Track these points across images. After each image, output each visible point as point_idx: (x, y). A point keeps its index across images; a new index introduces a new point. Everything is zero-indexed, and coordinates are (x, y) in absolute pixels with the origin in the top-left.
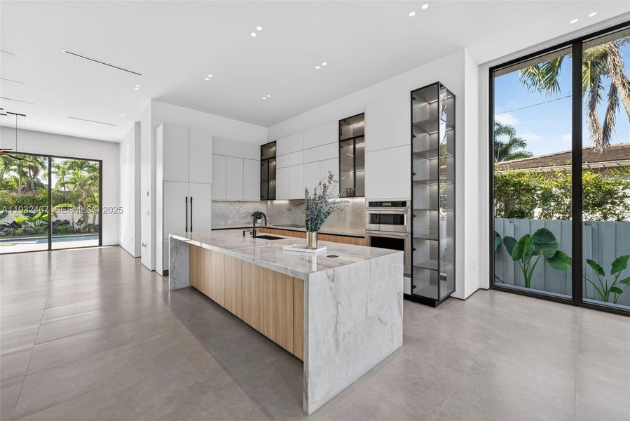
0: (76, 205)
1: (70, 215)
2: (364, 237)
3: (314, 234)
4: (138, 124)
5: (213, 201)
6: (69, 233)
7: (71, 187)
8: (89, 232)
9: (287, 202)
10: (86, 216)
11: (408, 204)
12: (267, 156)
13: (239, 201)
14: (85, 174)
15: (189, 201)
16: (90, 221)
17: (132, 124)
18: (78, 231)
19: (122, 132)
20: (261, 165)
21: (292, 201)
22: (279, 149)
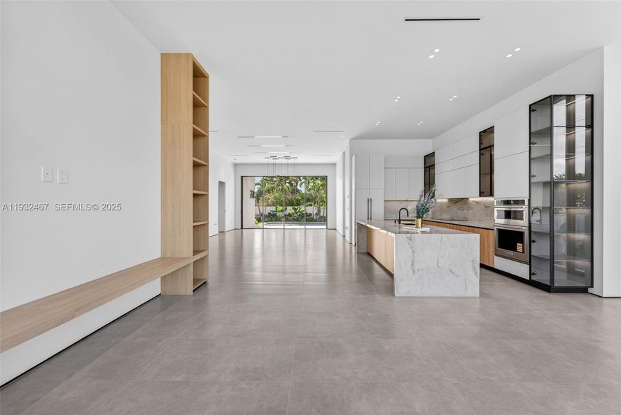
0: (315, 203)
1: (311, 210)
2: (493, 230)
3: (420, 220)
4: (344, 152)
5: (385, 201)
6: (312, 221)
7: (312, 191)
8: (321, 221)
9: (446, 200)
10: (319, 211)
11: (526, 203)
12: (429, 164)
13: (407, 201)
14: (318, 182)
15: (370, 201)
16: (322, 214)
17: (342, 153)
18: (316, 220)
19: (336, 158)
20: (425, 171)
21: (450, 200)
22: (438, 159)
